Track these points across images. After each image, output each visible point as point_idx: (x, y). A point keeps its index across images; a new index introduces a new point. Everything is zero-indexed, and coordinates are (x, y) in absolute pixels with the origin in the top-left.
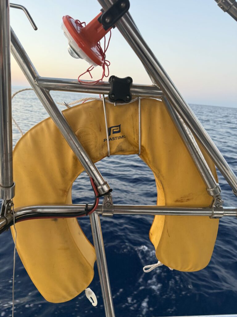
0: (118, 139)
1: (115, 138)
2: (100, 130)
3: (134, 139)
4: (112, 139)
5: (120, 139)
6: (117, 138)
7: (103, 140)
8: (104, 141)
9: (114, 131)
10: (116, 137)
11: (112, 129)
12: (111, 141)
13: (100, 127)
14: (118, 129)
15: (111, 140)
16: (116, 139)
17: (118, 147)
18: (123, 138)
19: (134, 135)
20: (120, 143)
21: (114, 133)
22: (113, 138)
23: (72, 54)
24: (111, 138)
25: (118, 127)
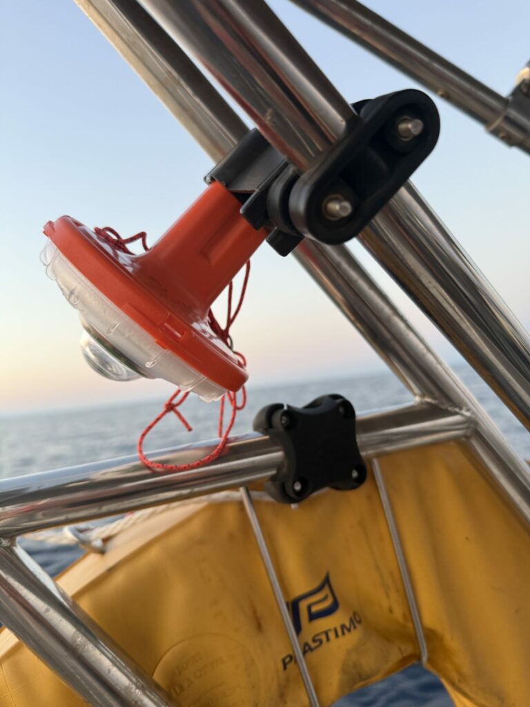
0: (337, 636)
1: (323, 637)
2: (259, 627)
3: (391, 611)
4: (313, 645)
5: (343, 633)
6: (332, 635)
7: (281, 666)
8: (285, 668)
9: (314, 609)
10: (326, 633)
11: (303, 606)
12: (309, 654)
13: (255, 612)
14: (326, 598)
15: (311, 649)
16: (328, 639)
17: (344, 671)
18: (355, 627)
19: (388, 596)
20: (349, 652)
21: (313, 617)
22: (314, 641)
23: (101, 368)
24: (306, 644)
25: (326, 591)
